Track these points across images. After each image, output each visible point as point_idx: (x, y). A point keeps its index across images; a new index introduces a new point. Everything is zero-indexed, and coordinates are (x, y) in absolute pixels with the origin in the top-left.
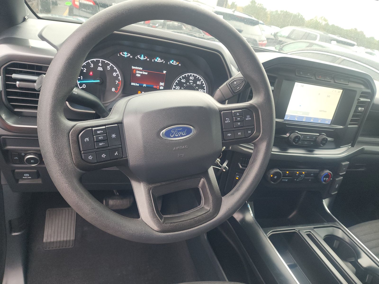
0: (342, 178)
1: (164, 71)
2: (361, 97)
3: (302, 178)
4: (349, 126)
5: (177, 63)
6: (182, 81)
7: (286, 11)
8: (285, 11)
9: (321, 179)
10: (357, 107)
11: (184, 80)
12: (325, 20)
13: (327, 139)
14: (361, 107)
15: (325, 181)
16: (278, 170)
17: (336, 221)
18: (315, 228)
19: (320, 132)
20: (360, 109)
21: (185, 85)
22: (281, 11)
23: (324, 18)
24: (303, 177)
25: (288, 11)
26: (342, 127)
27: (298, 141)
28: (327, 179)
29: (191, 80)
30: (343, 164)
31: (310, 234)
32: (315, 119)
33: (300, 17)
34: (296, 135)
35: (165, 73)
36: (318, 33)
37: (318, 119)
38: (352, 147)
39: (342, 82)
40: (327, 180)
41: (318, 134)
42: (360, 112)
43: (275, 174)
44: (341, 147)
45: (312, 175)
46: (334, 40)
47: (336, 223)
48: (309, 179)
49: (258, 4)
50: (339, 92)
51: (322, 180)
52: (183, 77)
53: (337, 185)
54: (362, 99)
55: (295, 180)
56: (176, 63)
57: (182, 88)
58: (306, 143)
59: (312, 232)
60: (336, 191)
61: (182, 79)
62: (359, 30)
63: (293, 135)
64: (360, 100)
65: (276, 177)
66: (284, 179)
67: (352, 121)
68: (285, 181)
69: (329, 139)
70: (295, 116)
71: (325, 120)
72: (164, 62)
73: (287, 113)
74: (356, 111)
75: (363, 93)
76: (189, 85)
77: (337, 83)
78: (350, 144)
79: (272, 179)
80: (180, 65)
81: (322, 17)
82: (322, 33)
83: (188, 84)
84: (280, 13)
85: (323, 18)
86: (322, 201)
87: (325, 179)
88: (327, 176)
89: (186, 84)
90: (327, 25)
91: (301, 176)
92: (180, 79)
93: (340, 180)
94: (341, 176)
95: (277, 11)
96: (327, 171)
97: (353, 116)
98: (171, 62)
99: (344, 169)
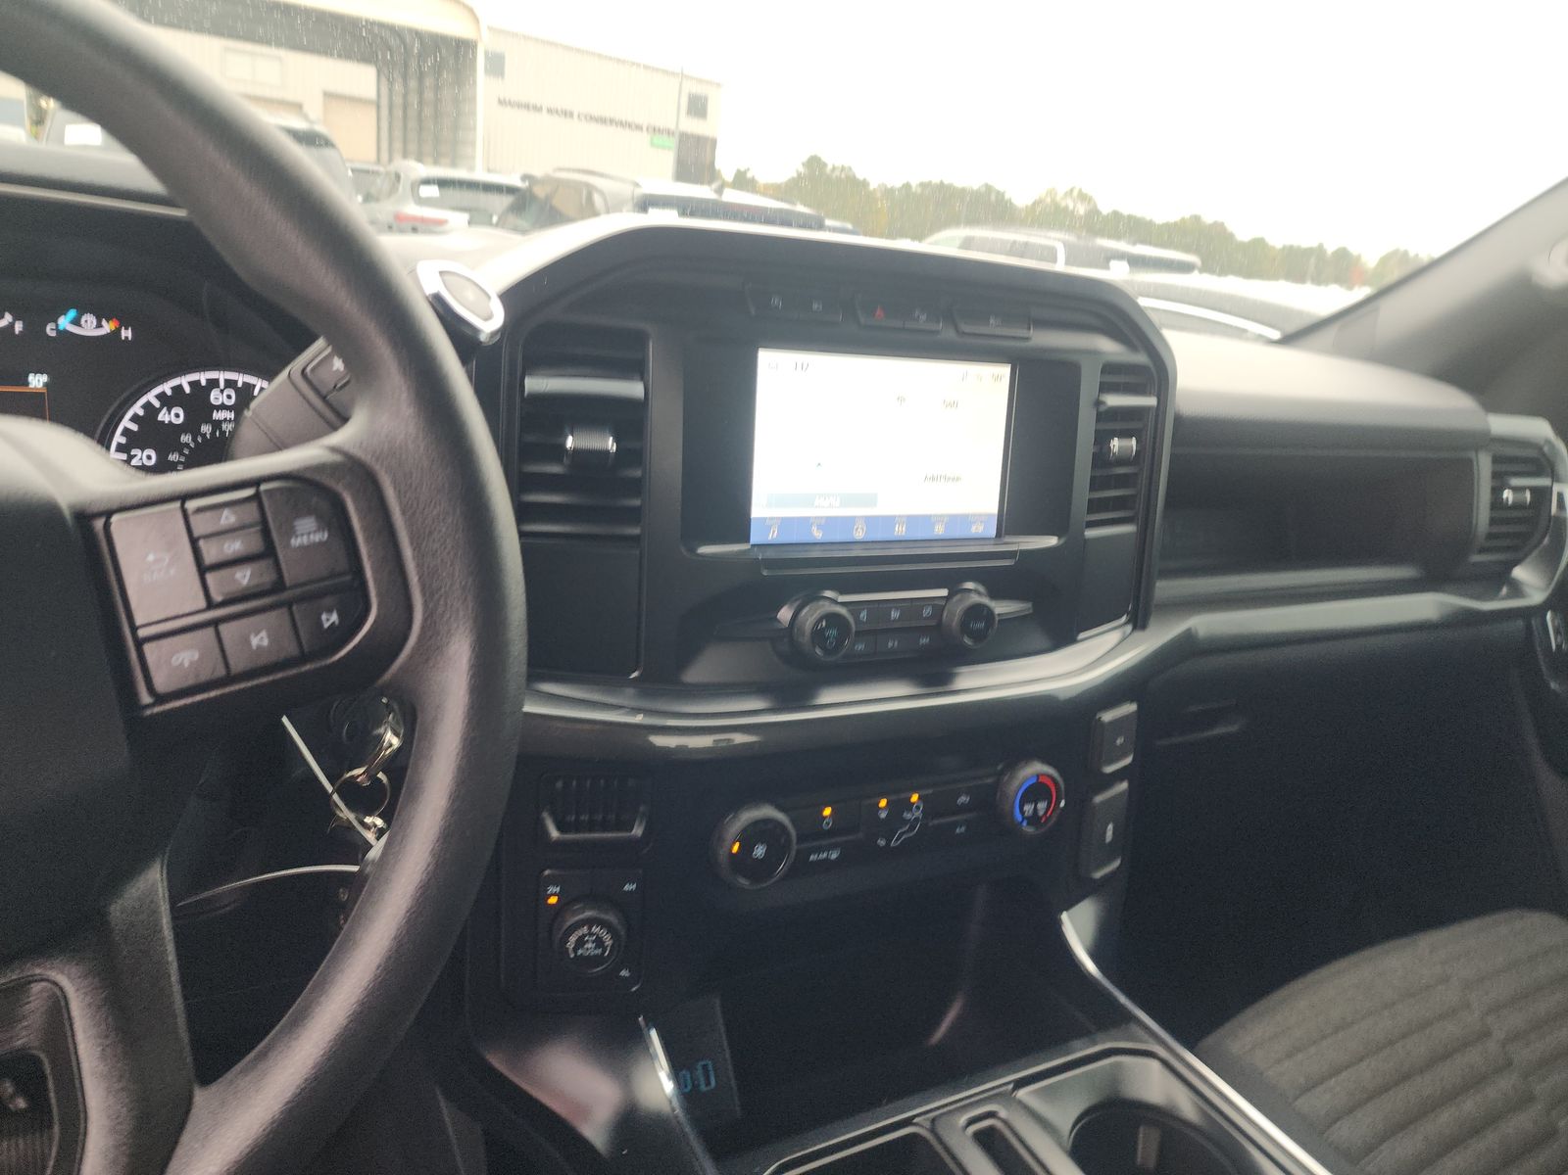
0: (1124, 786)
1: (31, 377)
2: (1105, 388)
3: (912, 828)
4: (1090, 533)
5: (107, 327)
6: (164, 416)
7: (942, 182)
8: (938, 182)
9: (1012, 813)
10: (1102, 439)
11: (173, 412)
12: (1083, 197)
13: (990, 612)
14: (1125, 434)
15: (1034, 819)
16: (768, 811)
17: (1129, 1018)
18: (1020, 1084)
19: (952, 580)
20: (1116, 444)
21: (186, 438)
22: (922, 185)
23: (1080, 190)
24: (917, 819)
25: (946, 182)
26: (1052, 541)
27: (840, 641)
28: (1042, 806)
29: (223, 407)
30: (1107, 716)
31: (991, 1129)
32: (912, 520)
33: (993, 197)
34: (822, 610)
35: (41, 385)
36: (1055, 239)
37: (927, 520)
38: (1135, 628)
39: (993, 326)
40: (1041, 813)
41: (944, 592)
42: (1122, 461)
43: (748, 838)
44: (1082, 636)
45: (963, 799)
46: (1121, 256)
47: (1134, 1028)
48: (955, 825)
49: (834, 169)
50: (998, 378)
51: (1019, 817)
52: (161, 397)
53: (1110, 827)
54: (1113, 400)
55: (882, 842)
56: (99, 325)
57: (173, 457)
58: (890, 644)
59: (1003, 1114)
60: (1114, 859)
61: (160, 410)
62: (1208, 219)
63: (810, 616)
64: (1103, 403)
65: (760, 851)
66: (819, 850)
67: (1094, 506)
68: (827, 860)
69: (1002, 608)
70: (805, 521)
71: (965, 519)
72: (18, 327)
73: (758, 510)
74: (1101, 458)
75: (1110, 368)
76: (213, 433)
77: (969, 334)
78: (1124, 619)
79: (742, 862)
80: (127, 334)
81: (1072, 190)
82: (1071, 238)
83: (206, 429)
84: (919, 190)
85: (1075, 193)
86: (1059, 924)
87: (1028, 808)
88: (1036, 791)
89: (196, 433)
90: (1094, 212)
91: (907, 816)
92: (148, 406)
93: (1114, 798)
94: (1118, 776)
95: (907, 186)
96: (1035, 769)
97: (1096, 484)
98: (64, 322)
99: (1120, 741)
